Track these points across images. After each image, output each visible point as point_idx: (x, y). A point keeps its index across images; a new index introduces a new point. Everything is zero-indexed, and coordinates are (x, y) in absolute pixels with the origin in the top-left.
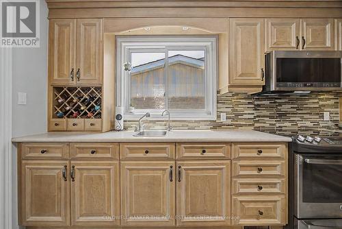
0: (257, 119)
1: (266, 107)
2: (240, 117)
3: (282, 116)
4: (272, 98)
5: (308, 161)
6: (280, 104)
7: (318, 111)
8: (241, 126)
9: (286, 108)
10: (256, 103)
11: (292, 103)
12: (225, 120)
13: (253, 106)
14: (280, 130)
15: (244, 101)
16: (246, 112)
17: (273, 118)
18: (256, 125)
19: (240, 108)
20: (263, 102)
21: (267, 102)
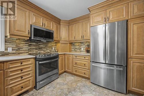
0: (30, 50)
1: (34, 45)
2: (21, 49)
3: (40, 49)
4: (36, 42)
5: (40, 63)
6: (40, 45)
7: (51, 47)
8: (22, 53)
9: (41, 46)
10: (29, 43)
11: (44, 44)
12: (11, 51)
13: (28, 45)
14: (39, 54)
15: (23, 42)
16: (24, 47)
17: (37, 49)
18: (30, 52)
19: (21, 45)
20: (33, 43)
21: (34, 44)
